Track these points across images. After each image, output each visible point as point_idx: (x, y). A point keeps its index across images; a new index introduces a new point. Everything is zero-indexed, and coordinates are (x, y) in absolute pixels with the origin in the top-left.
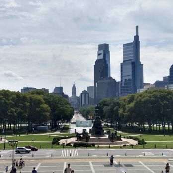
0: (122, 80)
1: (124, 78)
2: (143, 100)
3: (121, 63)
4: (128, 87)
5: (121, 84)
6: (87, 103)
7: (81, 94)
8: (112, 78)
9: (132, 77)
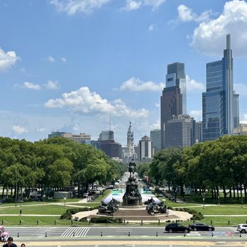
0: (204, 120)
1: (208, 117)
3: (203, 94)
4: (214, 130)
5: (204, 126)
6: (150, 156)
7: (140, 142)
8: (188, 117)
9: (219, 116)
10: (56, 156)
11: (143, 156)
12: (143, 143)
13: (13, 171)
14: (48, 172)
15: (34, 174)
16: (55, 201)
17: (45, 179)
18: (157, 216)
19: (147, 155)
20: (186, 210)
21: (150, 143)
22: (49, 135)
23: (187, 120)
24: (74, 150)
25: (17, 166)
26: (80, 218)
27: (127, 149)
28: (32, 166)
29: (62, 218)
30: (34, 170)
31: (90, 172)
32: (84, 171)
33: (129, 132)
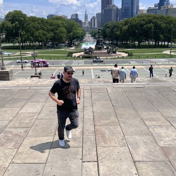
0: (122, 7)
1: (124, 6)
2: (135, 23)
4: (127, 13)
5: (122, 10)
6: (96, 27)
7: (91, 19)
8: (115, 6)
9: (130, 5)
10: (58, 26)
11: (93, 26)
12: (93, 20)
13: (39, 33)
14: (55, 34)
15: (49, 35)
16: (60, 48)
17: (54, 37)
18: (112, 55)
19: (94, 26)
20: (123, 52)
21: (96, 20)
22: (48, 16)
23: (114, 8)
24: (66, 23)
25: (41, 31)
26: (77, 56)
27: (85, 23)
28: (48, 31)
29: (68, 56)
30: (49, 33)
31: (74, 34)
32: (72, 33)
33: (86, 14)
